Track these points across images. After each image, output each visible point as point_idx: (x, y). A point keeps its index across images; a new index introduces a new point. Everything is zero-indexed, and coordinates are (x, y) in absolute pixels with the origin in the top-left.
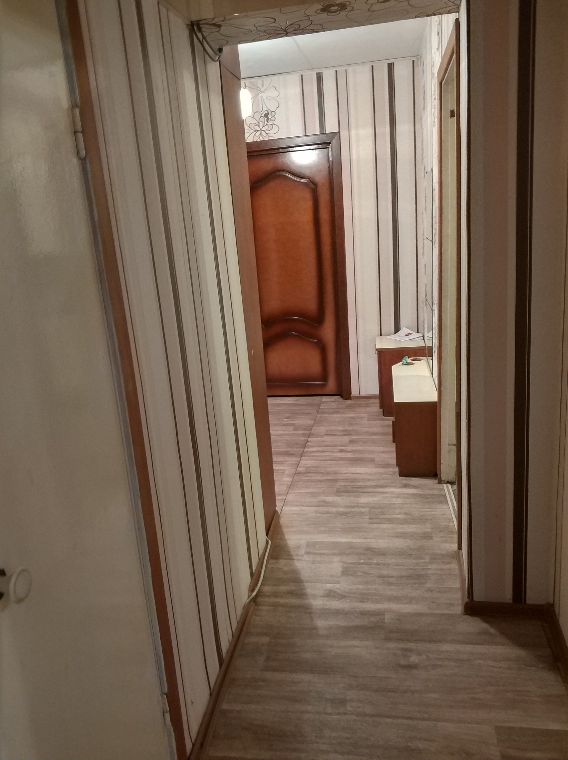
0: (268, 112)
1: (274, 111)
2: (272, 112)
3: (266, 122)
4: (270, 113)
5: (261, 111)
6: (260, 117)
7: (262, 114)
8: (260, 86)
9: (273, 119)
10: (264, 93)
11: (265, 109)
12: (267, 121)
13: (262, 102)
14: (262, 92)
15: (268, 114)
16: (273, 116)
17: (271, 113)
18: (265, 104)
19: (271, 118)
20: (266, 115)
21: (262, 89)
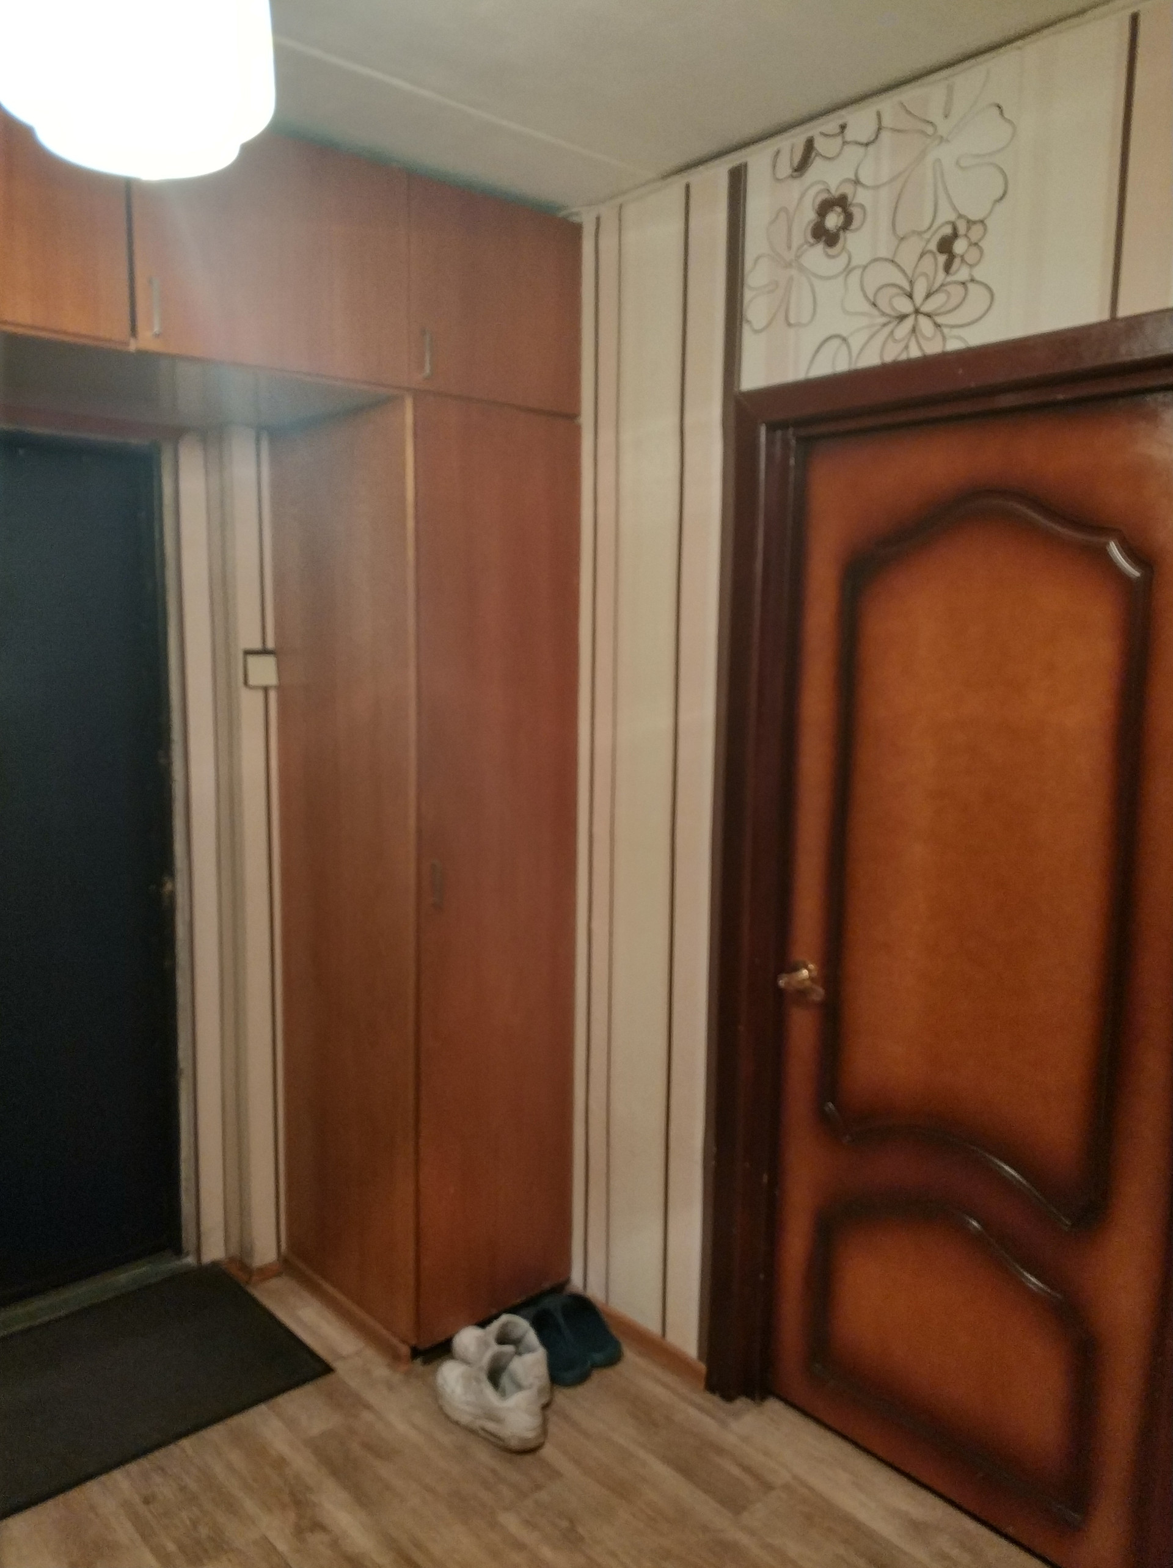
0: (955, 229)
1: (982, 222)
2: (970, 223)
3: (941, 275)
4: (962, 228)
5: (929, 228)
6: (922, 255)
7: (928, 241)
8: (936, 115)
9: (972, 256)
10: (948, 141)
11: (946, 214)
12: (947, 268)
13: (935, 185)
14: (942, 140)
15: (955, 235)
16: (976, 244)
17: (969, 229)
18: (949, 197)
19: (962, 257)
20: (946, 246)
21: (943, 128)
